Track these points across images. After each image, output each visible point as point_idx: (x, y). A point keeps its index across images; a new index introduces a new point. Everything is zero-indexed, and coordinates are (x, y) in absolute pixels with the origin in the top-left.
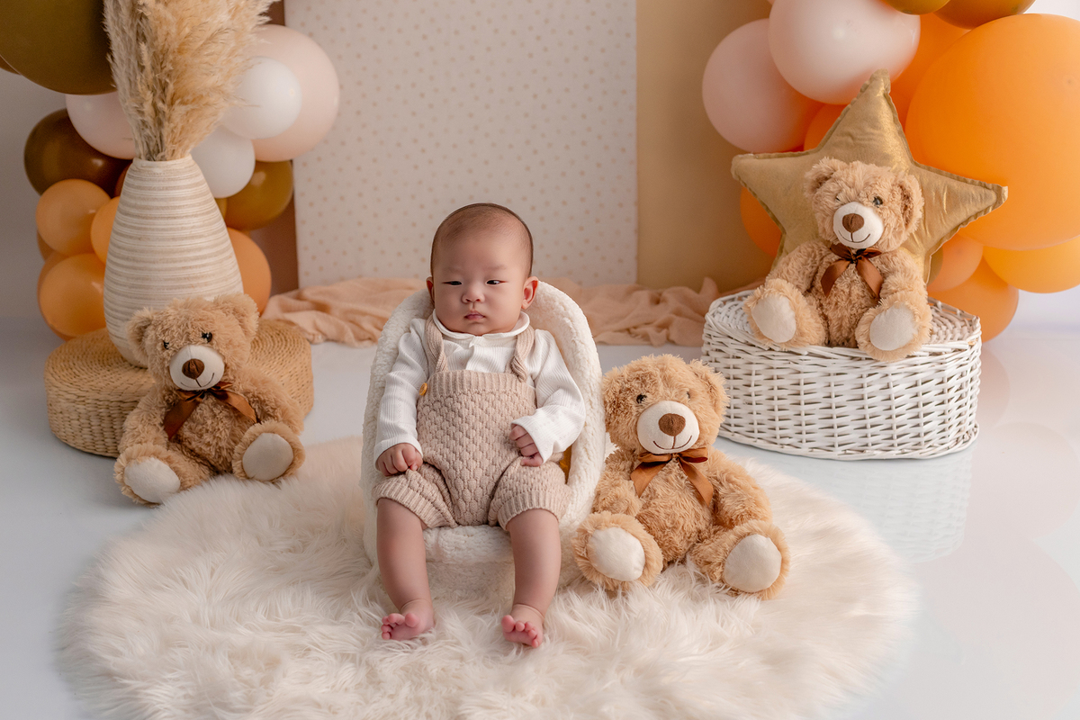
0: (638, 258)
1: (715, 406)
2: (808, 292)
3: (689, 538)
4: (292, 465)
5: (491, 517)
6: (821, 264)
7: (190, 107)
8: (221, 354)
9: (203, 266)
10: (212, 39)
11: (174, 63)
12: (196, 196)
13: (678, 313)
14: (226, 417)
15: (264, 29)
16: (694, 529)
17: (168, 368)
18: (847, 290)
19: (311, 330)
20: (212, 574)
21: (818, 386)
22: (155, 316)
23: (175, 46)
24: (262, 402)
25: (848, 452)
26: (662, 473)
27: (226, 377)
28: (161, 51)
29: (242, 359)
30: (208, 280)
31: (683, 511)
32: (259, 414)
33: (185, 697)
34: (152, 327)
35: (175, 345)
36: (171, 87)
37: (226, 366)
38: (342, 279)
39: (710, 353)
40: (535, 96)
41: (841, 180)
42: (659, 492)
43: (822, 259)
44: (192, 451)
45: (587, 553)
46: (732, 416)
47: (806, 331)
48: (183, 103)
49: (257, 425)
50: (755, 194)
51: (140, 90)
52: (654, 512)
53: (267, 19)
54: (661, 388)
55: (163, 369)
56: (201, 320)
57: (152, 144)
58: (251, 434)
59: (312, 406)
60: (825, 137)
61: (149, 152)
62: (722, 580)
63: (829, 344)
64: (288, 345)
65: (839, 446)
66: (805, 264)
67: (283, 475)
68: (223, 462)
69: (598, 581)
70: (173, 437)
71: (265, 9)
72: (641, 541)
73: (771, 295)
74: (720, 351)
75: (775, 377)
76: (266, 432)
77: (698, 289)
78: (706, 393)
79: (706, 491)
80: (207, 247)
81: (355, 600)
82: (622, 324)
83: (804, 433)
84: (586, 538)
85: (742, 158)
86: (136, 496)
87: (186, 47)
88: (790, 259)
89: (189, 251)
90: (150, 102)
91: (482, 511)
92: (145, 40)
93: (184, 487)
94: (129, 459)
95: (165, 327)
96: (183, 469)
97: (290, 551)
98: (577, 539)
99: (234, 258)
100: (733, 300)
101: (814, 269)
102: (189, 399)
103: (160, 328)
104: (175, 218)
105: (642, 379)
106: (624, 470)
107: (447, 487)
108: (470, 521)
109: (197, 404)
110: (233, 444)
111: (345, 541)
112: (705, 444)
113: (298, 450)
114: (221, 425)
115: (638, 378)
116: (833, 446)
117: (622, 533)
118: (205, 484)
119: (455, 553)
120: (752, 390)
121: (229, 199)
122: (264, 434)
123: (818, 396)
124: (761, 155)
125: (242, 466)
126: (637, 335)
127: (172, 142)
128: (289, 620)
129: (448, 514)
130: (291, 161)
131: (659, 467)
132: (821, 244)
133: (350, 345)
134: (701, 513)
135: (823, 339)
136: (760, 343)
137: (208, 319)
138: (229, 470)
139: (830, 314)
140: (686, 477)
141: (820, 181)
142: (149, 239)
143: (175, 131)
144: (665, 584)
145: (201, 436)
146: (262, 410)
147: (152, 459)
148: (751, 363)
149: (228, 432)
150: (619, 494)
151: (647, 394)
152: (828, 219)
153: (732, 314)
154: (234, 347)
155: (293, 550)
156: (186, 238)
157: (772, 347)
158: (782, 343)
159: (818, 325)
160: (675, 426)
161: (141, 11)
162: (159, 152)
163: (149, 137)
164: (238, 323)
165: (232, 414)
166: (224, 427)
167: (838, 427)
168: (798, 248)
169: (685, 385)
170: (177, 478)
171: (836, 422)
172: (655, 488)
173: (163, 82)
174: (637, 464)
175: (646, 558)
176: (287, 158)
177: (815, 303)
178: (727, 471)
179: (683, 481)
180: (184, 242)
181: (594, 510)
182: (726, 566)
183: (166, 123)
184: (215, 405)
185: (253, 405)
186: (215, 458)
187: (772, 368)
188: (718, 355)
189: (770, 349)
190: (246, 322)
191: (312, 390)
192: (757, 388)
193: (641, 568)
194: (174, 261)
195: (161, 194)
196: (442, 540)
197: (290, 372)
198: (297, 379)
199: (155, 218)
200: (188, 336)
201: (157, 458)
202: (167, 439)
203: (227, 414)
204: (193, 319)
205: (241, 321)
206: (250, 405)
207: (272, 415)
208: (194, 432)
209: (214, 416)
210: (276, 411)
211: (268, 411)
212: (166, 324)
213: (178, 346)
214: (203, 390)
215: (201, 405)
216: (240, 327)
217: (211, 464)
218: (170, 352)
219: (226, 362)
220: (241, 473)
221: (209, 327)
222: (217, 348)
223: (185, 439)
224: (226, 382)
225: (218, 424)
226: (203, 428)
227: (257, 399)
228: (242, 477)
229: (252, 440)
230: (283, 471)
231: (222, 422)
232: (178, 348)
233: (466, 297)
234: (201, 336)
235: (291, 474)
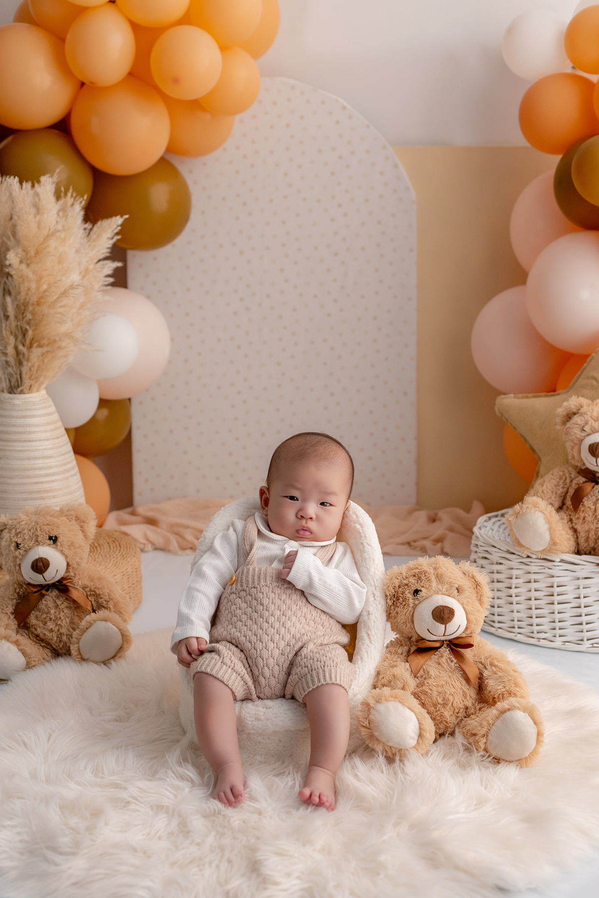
0: (418, 484)
1: (480, 601)
2: (560, 509)
3: (458, 713)
4: (121, 649)
6: (570, 485)
7: (45, 349)
8: (64, 554)
9: (53, 481)
10: (64, 294)
11: (33, 313)
12: (49, 424)
13: (451, 529)
14: (67, 607)
15: (109, 288)
16: (462, 706)
17: (20, 565)
18: (593, 507)
19: (142, 540)
20: (49, 739)
21: (569, 588)
22: (10, 522)
23: (34, 299)
24: (97, 596)
25: (595, 645)
26: (434, 657)
27: (68, 574)
28: (23, 304)
29: (81, 559)
30: (56, 493)
31: (453, 690)
32: (95, 605)
33: (21, 841)
34: (7, 531)
35: (26, 546)
36: (30, 333)
37: (68, 565)
38: (169, 499)
39: (478, 560)
40: (332, 349)
41: (587, 414)
42: (432, 673)
43: (571, 481)
44: (37, 636)
45: (369, 723)
46: (496, 614)
47: (558, 541)
48: (39, 346)
49: (93, 614)
50: (515, 428)
51: (5, 335)
52: (427, 690)
53: (111, 280)
54: (434, 583)
55: (15, 566)
56: (48, 525)
57: (13, 380)
58: (87, 622)
59: (140, 602)
60: (573, 380)
61: (11, 387)
62: (486, 750)
63: (578, 553)
64: (122, 550)
65: (588, 640)
66: (557, 485)
67: (113, 657)
68: (63, 646)
69: (379, 748)
70: (22, 625)
71: (110, 272)
72: (416, 714)
73: (528, 510)
74: (486, 558)
75: (533, 581)
76: (99, 620)
77: (468, 510)
78: (472, 589)
79: (473, 673)
80: (56, 466)
81: (169, 761)
82: (403, 538)
83: (557, 628)
84: (369, 710)
85: (504, 398)
87: (43, 300)
88: (544, 481)
89: (41, 469)
90: (13, 345)
91: (279, 686)
92: (10, 294)
93: (29, 666)
95: (18, 531)
96: (29, 651)
97: (116, 720)
98: (361, 711)
99: (78, 477)
100: (496, 516)
101: (565, 489)
102: (36, 592)
103: (13, 531)
104: (30, 441)
105: (418, 576)
106: (402, 654)
107: (249, 665)
108: (269, 695)
109: (43, 596)
110: (72, 630)
111: (164, 712)
112: (471, 633)
113: (127, 636)
114: (62, 614)
115: (414, 576)
116: (582, 640)
117: (400, 706)
118: (47, 664)
119: (256, 723)
120: (513, 591)
121: (77, 430)
122: (98, 622)
123: (569, 597)
124: (520, 395)
125: (79, 649)
126: (416, 548)
127: (30, 378)
128: (113, 778)
129: (252, 689)
130: (130, 399)
131: (432, 652)
132: (570, 469)
133: (175, 554)
134: (468, 692)
135: (573, 548)
136: (519, 551)
137: (54, 524)
138: (68, 653)
139: (578, 527)
140: (455, 661)
141: (570, 416)
142: (8, 459)
143: (33, 369)
144: (437, 753)
145: (45, 623)
146: (98, 602)
147: (3, 641)
148: (512, 569)
149: (68, 620)
150: (396, 674)
151: (422, 589)
152: (576, 447)
153: (496, 527)
154: (75, 548)
155: (118, 720)
156: (39, 458)
157: (530, 555)
158: (538, 551)
159: (568, 537)
160: (446, 616)
161: (7, 270)
162: (18, 387)
163: (11, 375)
164: (79, 528)
165: (72, 605)
166: (65, 616)
167: (587, 624)
168: (551, 472)
169: (454, 582)
170: (24, 659)
171: (584, 619)
172: (428, 669)
173: (24, 329)
174: (413, 649)
175: (420, 729)
176: (125, 396)
177: (566, 518)
178: (490, 656)
179: (453, 664)
180: (37, 462)
181: (375, 687)
182: (490, 737)
183: (25, 363)
184: (58, 597)
185: (90, 598)
186: (56, 642)
187: (530, 573)
188: (484, 562)
189: (528, 557)
190: (86, 528)
191: (141, 588)
192: (517, 590)
193: (416, 737)
194: (28, 477)
195: (20, 421)
196: (244, 712)
197: (122, 572)
198: (128, 579)
199: (14, 441)
200: (37, 538)
201: (8, 641)
202: (17, 626)
203: (68, 605)
204: (42, 524)
205: (81, 527)
206: (87, 597)
207: (105, 606)
208: (40, 620)
209: (57, 606)
210: (109, 603)
211: (103, 603)
212: (19, 528)
213: (28, 546)
214: (48, 584)
215: (46, 597)
216: (81, 531)
217: (52, 647)
218: (22, 552)
219: (68, 561)
220: (78, 655)
221: (55, 531)
222: (61, 549)
223: (32, 626)
224: (68, 578)
225: (60, 613)
226: (47, 616)
227: (94, 593)
228: (78, 658)
229: (88, 627)
230: (114, 654)
231: (63, 612)
232: (28, 548)
233: (301, 514)
234: (48, 538)
235: (120, 657)
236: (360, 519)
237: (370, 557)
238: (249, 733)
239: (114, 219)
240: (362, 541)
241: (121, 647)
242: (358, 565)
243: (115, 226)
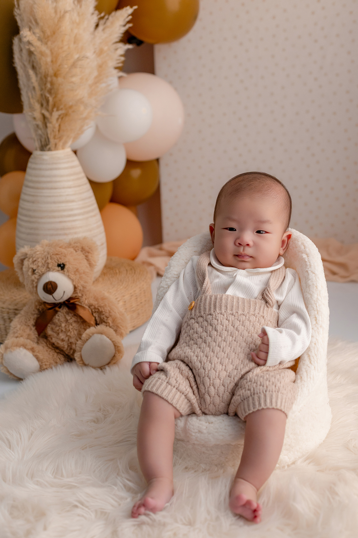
5: (232, 410)
7: (60, 112)
8: (70, 278)
10: (74, 65)
11: (52, 83)
12: (72, 175)
14: (75, 322)
17: (36, 287)
22: (30, 252)
23: (51, 72)
24: (100, 313)
27: (76, 295)
28: (44, 76)
29: (86, 282)
30: (77, 230)
32: (97, 320)
34: (26, 259)
35: (39, 271)
36: (51, 99)
37: (75, 288)
40: (313, 118)
44: (53, 344)
48: (58, 110)
49: (92, 328)
55: (33, 287)
56: (57, 254)
57: (43, 140)
58: (87, 335)
61: (42, 145)
70: (42, 334)
71: (122, 53)
76: (96, 333)
86: (11, 374)
87: (59, 73)
89: (64, 210)
90: (39, 111)
91: (223, 405)
93: (42, 369)
94: (6, 348)
95: (34, 259)
96: (41, 357)
97: (94, 422)
102: (50, 309)
104: (56, 188)
107: (197, 384)
108: (213, 412)
109: (56, 312)
113: (118, 347)
114: (71, 327)
119: (199, 435)
122: (96, 335)
127: (55, 138)
129: (196, 405)
130: (158, 160)
137: (62, 254)
143: (55, 130)
145: (58, 334)
146: (100, 318)
147: (21, 349)
149: (76, 332)
154: (80, 274)
155: (97, 421)
156: (63, 202)
162: (47, 145)
163: (41, 136)
164: (84, 257)
165: (79, 320)
170: (38, 362)
173: (47, 97)
183: (48, 125)
184: (67, 313)
185: (94, 314)
186: (67, 349)
190: (90, 257)
194: (54, 217)
195: (48, 173)
196: (189, 424)
197: (131, 293)
198: (137, 298)
199: (43, 188)
200: (48, 265)
201: (25, 348)
202: (37, 336)
203: (76, 320)
204: (52, 254)
205: (86, 256)
206: (92, 314)
207: (106, 321)
208: (55, 331)
209: (67, 321)
210: (108, 319)
211: (104, 319)
212: (35, 257)
213: (41, 272)
214: (60, 303)
215: (59, 313)
216: (85, 260)
217: (65, 353)
218: (36, 276)
219: (74, 283)
220: (80, 361)
221: (62, 259)
222: (68, 274)
223: (50, 336)
224: (77, 297)
225: (69, 327)
226: (60, 329)
227: (97, 310)
228: (80, 363)
229: (87, 338)
230: (108, 361)
231: (72, 325)
232: (41, 273)
233: (238, 241)
234: (56, 265)
235: (114, 363)
236: (307, 250)
237: (313, 284)
238: (194, 444)
239: (125, 9)
240: (307, 269)
241: (114, 356)
242: (303, 291)
243: (126, 15)
